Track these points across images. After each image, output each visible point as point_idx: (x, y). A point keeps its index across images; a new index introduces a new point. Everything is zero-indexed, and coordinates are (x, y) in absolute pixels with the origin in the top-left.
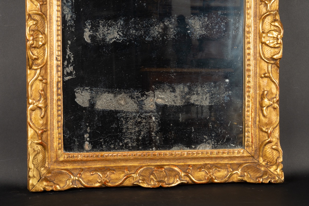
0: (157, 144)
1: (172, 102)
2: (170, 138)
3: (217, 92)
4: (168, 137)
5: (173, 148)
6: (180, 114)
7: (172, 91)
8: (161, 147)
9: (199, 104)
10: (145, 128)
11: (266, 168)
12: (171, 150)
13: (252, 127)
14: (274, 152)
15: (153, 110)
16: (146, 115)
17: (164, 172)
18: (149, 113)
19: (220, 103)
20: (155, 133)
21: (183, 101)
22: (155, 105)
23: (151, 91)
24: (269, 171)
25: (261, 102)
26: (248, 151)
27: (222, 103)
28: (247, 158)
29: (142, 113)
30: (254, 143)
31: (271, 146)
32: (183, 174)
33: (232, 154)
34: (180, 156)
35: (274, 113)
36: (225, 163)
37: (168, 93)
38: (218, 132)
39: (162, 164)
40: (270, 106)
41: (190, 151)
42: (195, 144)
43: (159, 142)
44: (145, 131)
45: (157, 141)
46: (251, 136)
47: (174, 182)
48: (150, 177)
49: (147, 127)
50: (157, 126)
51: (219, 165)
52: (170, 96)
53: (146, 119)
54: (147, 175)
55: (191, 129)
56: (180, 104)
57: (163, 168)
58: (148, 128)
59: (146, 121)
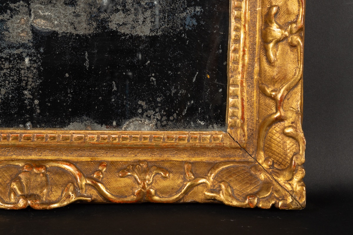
0: (34, 115)
1: (69, 27)
2: (65, 104)
3: (168, 8)
4: (59, 101)
5: (69, 124)
6: (86, 54)
7: (67, 2)
8: (45, 122)
9: (127, 32)
10: (8, 80)
11: (270, 174)
12: (65, 128)
13: (244, 84)
14: (288, 142)
15: (27, 42)
16: (10, 52)
17: (41, 175)
18: (18, 48)
19: (175, 30)
20: (31, 93)
21: (93, 25)
22: (31, 32)
23: (21, 2)
24: (275, 183)
25: (264, 31)
26: (233, 136)
27: (180, 33)
28: (232, 152)
29: (2, 49)
30: (246, 119)
31: (282, 127)
32: (84, 183)
33: (198, 141)
34: (82, 143)
35: (292, 56)
36: (181, 160)
37: (60, 7)
38: (170, 95)
39: (43, 157)
40: (283, 40)
41: (105, 132)
42: (119, 118)
43: (39, 111)
44: (8, 86)
45: (36, 108)
46: (240, 106)
47: (61, 199)
48: (10, 185)
49: (12, 79)
50: (35, 78)
51: (167, 165)
52: (64, 12)
53: (10, 62)
54: (5, 180)
55: (111, 86)
56: (87, 32)
57: (41, 166)
58: (15, 81)
59: (11, 66)
